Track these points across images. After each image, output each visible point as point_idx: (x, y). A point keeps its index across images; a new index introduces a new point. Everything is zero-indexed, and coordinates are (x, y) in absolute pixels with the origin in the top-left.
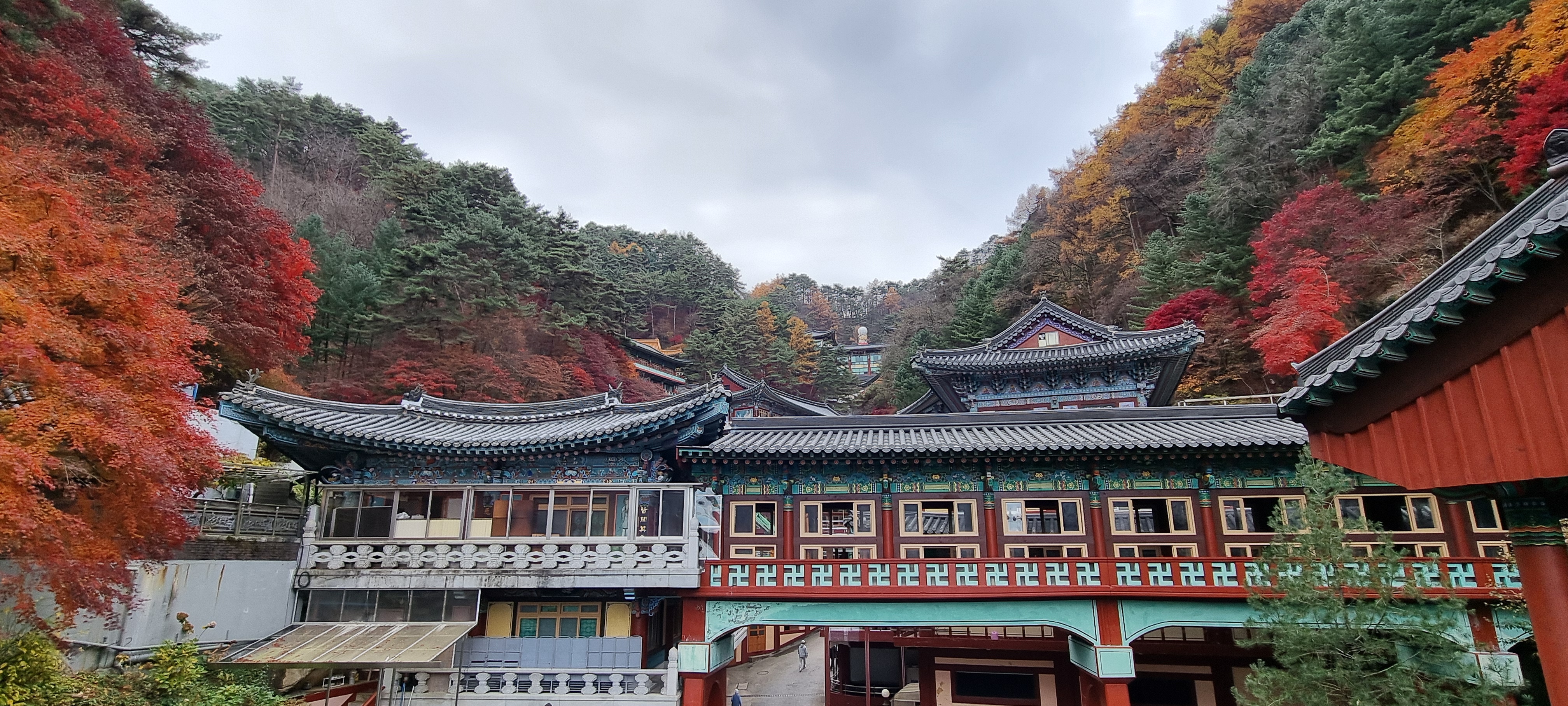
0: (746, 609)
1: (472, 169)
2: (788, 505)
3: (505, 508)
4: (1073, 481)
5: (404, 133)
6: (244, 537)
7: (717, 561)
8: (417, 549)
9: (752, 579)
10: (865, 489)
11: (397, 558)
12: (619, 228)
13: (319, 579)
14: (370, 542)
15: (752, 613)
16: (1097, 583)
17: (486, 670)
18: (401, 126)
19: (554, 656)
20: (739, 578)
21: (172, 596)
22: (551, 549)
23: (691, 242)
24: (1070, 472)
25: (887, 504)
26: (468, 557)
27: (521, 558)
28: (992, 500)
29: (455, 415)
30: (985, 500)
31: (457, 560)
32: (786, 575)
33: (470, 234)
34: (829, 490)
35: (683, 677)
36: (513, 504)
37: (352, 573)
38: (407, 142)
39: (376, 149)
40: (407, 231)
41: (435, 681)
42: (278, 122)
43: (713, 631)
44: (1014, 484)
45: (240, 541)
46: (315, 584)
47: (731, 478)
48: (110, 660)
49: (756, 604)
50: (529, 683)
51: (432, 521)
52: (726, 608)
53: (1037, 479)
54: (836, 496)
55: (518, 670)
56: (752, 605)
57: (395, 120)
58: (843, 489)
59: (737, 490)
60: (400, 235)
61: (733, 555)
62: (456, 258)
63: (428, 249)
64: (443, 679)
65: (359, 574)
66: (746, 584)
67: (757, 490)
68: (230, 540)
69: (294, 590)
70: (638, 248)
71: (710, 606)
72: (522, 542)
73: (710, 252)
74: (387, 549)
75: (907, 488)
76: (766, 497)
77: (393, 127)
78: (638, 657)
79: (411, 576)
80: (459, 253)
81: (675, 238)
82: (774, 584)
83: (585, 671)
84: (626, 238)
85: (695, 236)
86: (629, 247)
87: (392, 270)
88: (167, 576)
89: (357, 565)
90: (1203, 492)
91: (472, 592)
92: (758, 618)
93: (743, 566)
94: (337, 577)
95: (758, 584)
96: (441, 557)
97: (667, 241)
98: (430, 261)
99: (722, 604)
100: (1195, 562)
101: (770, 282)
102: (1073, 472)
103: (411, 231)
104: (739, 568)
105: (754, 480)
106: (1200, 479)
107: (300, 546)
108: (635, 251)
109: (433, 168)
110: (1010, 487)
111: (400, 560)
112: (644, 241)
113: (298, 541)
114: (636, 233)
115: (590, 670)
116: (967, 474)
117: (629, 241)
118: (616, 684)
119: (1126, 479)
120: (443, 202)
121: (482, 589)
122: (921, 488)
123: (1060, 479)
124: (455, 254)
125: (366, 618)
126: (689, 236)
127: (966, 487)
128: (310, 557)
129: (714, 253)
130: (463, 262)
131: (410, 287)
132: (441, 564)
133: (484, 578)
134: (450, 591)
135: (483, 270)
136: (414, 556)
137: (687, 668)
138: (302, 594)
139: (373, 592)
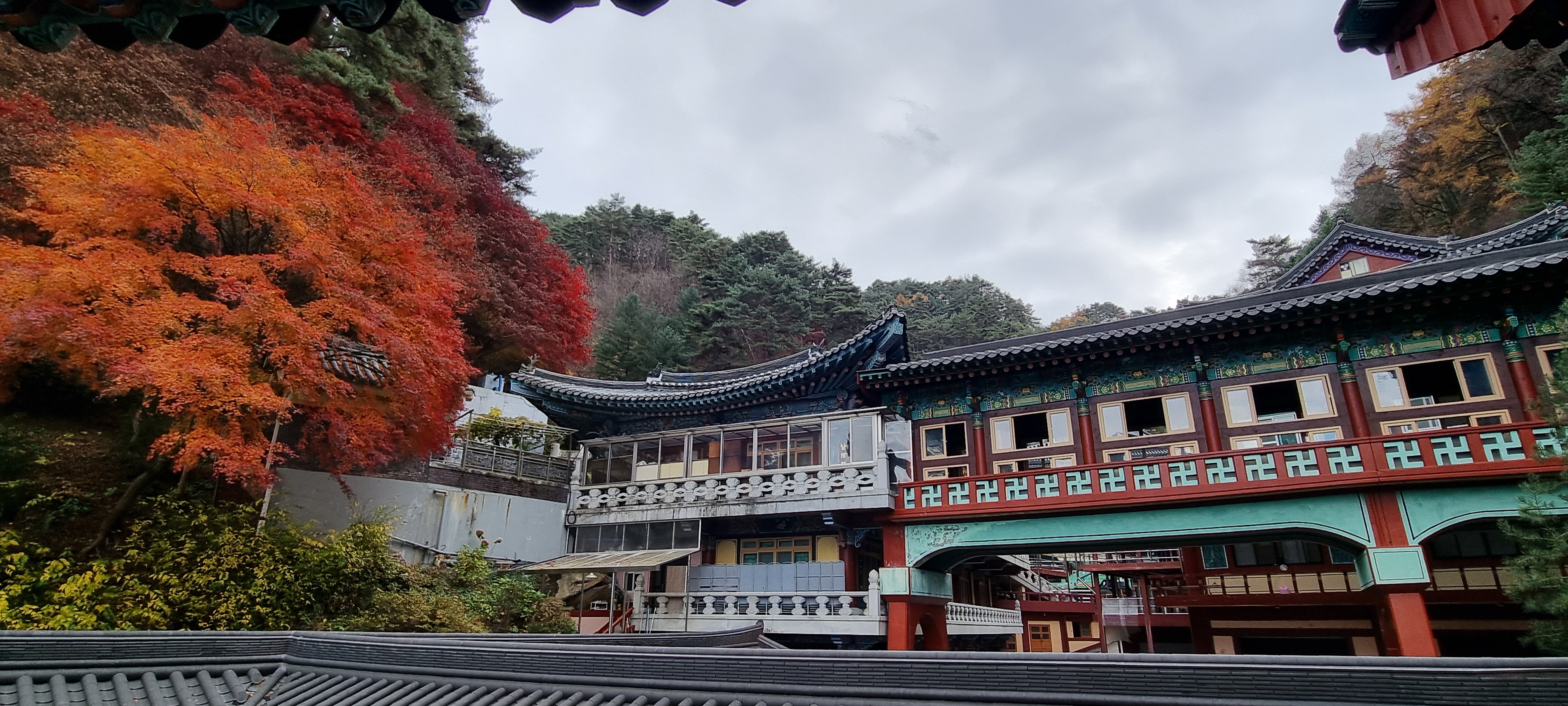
0: (944, 532)
1: (754, 237)
2: (978, 423)
3: (718, 449)
4: (1313, 355)
5: (703, 223)
6: (524, 479)
7: (911, 484)
8: (650, 488)
9: (944, 498)
10: (1058, 397)
11: (637, 497)
12: (904, 282)
13: (582, 517)
14: (617, 485)
15: (950, 536)
16: (1359, 469)
17: (711, 593)
18: (700, 217)
19: (767, 580)
20: (932, 499)
21: (473, 519)
22: (755, 480)
23: (977, 285)
24: (1309, 346)
25: (1083, 409)
26: (690, 492)
27: (732, 491)
28: (1209, 388)
29: (686, 384)
30: (1200, 391)
31: (682, 495)
32: (979, 492)
33: (749, 286)
34: (1018, 402)
35: (885, 600)
36: (724, 445)
37: (604, 511)
38: (706, 229)
39: (682, 238)
40: (704, 297)
41: (673, 604)
42: (610, 231)
43: (913, 555)
44: (1235, 369)
45: (521, 481)
46: (580, 521)
47: (920, 403)
48: (431, 560)
49: (954, 526)
50: (747, 606)
51: (663, 465)
52: (924, 531)
53: (1264, 360)
54: (1027, 408)
55: (737, 594)
56: (949, 527)
57: (695, 213)
58: (1035, 400)
59: (924, 414)
60: (698, 300)
61: (926, 478)
62: (739, 309)
63: (717, 306)
64: (680, 602)
65: (609, 512)
66: (939, 504)
67: (946, 412)
68: (513, 479)
69: (566, 527)
70: (923, 296)
71: (908, 531)
72: (732, 478)
73: (998, 291)
74: (630, 490)
75: (1105, 390)
76: (955, 418)
77: (694, 219)
78: (841, 582)
79: (647, 510)
80: (741, 303)
81: (960, 282)
82: (967, 501)
83: (795, 593)
84: (911, 289)
85: (981, 278)
86: (915, 297)
87: (690, 327)
88: (469, 501)
89: (609, 505)
90: (1510, 344)
91: (693, 523)
92: (957, 539)
93: (935, 487)
94: (594, 514)
95: (951, 503)
96: (669, 494)
97: (952, 287)
98: (719, 315)
99: (920, 528)
100: (1505, 430)
101: (1070, 315)
102: (1313, 345)
103: (707, 296)
104: (931, 488)
105: (942, 403)
106: (1501, 329)
107: (569, 491)
108: (920, 299)
109: (723, 243)
110: (1230, 373)
111: (640, 498)
112: (930, 290)
113: (567, 487)
114: (921, 284)
115: (799, 593)
116: (1174, 366)
117: (914, 292)
118: (822, 606)
119: (1388, 343)
120: (731, 268)
121: (702, 519)
122: (1121, 387)
123: (1296, 355)
124: (738, 306)
125: (616, 548)
126: (975, 278)
127: (1175, 380)
128: (576, 501)
129: (1002, 291)
130: (745, 311)
131: (704, 340)
132: (670, 499)
133: (703, 508)
134: (679, 523)
135: (762, 316)
136: (649, 495)
137: (888, 591)
138: (571, 530)
139: (620, 525)
